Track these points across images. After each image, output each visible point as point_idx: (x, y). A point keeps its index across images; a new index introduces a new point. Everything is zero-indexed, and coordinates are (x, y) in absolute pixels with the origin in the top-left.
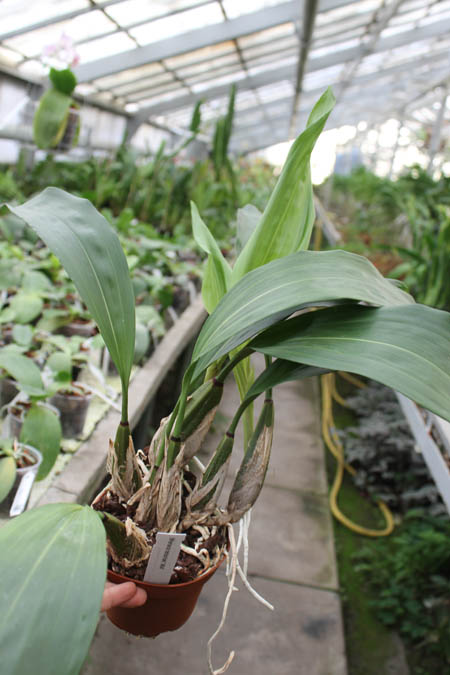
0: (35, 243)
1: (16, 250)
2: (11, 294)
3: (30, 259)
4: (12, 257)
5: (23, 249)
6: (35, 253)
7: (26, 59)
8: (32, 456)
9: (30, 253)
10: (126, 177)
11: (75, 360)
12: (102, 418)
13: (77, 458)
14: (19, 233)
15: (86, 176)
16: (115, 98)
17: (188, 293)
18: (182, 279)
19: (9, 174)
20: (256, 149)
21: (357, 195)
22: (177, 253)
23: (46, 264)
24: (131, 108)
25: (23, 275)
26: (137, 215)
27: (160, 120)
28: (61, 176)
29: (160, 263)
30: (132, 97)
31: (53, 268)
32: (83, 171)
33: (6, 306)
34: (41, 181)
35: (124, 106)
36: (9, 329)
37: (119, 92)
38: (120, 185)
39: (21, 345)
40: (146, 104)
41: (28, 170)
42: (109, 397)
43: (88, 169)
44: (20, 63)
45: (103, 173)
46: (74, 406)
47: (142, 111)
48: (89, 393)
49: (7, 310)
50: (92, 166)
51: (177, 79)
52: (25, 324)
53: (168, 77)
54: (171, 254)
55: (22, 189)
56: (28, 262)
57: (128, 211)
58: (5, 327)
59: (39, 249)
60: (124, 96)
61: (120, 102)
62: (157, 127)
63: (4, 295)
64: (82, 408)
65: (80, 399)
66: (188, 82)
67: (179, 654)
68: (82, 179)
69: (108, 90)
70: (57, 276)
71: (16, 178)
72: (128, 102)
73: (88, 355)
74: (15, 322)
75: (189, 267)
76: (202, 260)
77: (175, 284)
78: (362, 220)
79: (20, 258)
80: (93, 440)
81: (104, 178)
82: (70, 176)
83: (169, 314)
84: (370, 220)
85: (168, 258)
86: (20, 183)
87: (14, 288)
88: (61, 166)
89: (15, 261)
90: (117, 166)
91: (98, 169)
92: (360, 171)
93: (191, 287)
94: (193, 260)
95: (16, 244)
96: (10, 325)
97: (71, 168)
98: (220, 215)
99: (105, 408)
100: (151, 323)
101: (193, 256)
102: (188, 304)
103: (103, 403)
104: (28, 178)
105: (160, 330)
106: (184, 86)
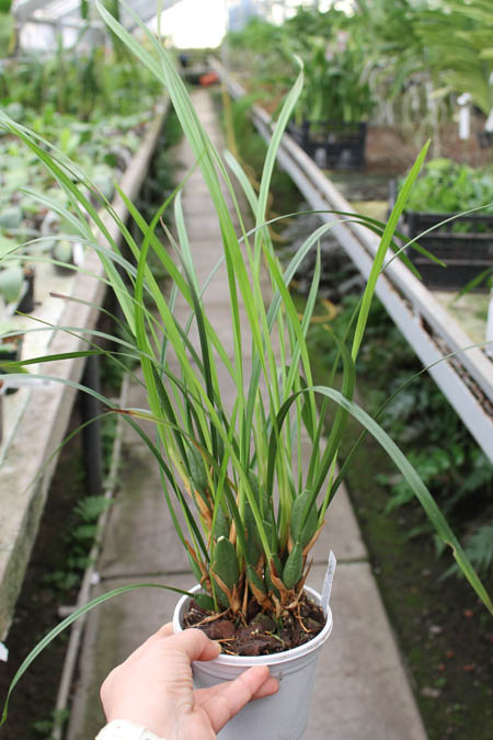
10: (36, 77)
21: (254, 47)
26: (57, 110)
27: (38, 14)
38: (32, 86)
57: (49, 107)
78: (262, 71)
84: (271, 68)
92: (253, 21)
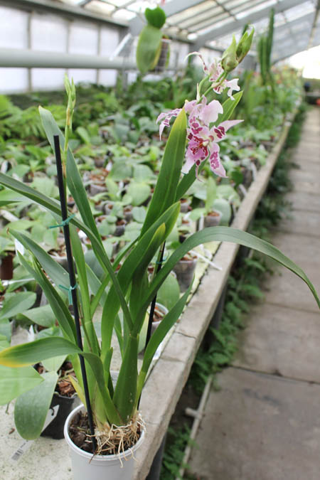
0: (136, 143)
1: (124, 149)
2: (126, 183)
3: (135, 155)
4: (121, 155)
5: (128, 148)
6: (137, 150)
7: (117, 8)
8: (160, 311)
9: (133, 151)
10: (195, 88)
11: (180, 231)
12: (204, 275)
13: (190, 308)
14: (125, 137)
15: (165, 90)
16: (181, 30)
17: (252, 172)
18: (246, 161)
19: (113, 94)
20: (283, 59)
22: (238, 142)
23: (147, 158)
24: (192, 37)
25: (133, 169)
27: (213, 44)
28: (148, 92)
29: (228, 151)
30: (192, 29)
31: (152, 161)
32: (163, 86)
33: (124, 193)
34: (135, 97)
35: (187, 36)
36: (128, 210)
37: (182, 25)
39: (139, 222)
40: (202, 32)
41: (124, 90)
42: (207, 258)
43: (167, 86)
44: (113, 12)
45: (178, 87)
46: (185, 267)
47: (200, 38)
48: (195, 257)
49: (125, 196)
50: (170, 83)
51: (226, 11)
52: (140, 206)
53: (219, 9)
54: (235, 143)
55: (122, 104)
56: (134, 158)
58: (126, 208)
59: (139, 147)
60: (186, 29)
61: (184, 33)
62: (210, 49)
63: (121, 184)
64: (191, 268)
65: (189, 262)
66: (233, 12)
67: (262, 443)
68: (163, 93)
69: (176, 25)
70: (156, 166)
71: (117, 97)
72: (190, 33)
73: (188, 226)
74: (132, 205)
75: (249, 152)
76: (258, 146)
77: (241, 166)
79: (127, 155)
80: (199, 292)
81: (179, 91)
82: (155, 92)
83: (240, 190)
85: (233, 146)
86: (120, 100)
87: (128, 179)
88: (147, 84)
89: (124, 157)
90: (188, 80)
91: (174, 84)
93: (253, 167)
94: (250, 146)
95: (124, 145)
96: (128, 207)
97: (154, 85)
98: (266, 111)
99: (205, 266)
100: (231, 198)
101: (251, 143)
102: (252, 180)
103: (203, 262)
104: (125, 96)
105: (237, 203)
106: (231, 15)
